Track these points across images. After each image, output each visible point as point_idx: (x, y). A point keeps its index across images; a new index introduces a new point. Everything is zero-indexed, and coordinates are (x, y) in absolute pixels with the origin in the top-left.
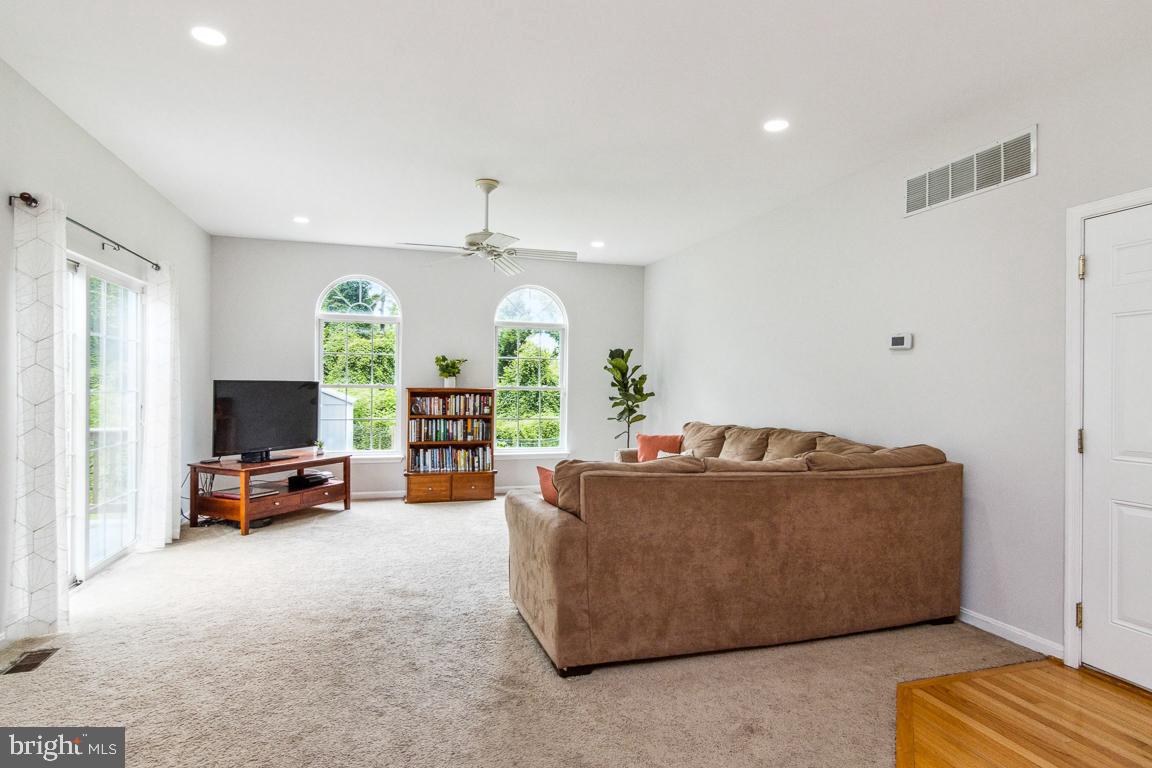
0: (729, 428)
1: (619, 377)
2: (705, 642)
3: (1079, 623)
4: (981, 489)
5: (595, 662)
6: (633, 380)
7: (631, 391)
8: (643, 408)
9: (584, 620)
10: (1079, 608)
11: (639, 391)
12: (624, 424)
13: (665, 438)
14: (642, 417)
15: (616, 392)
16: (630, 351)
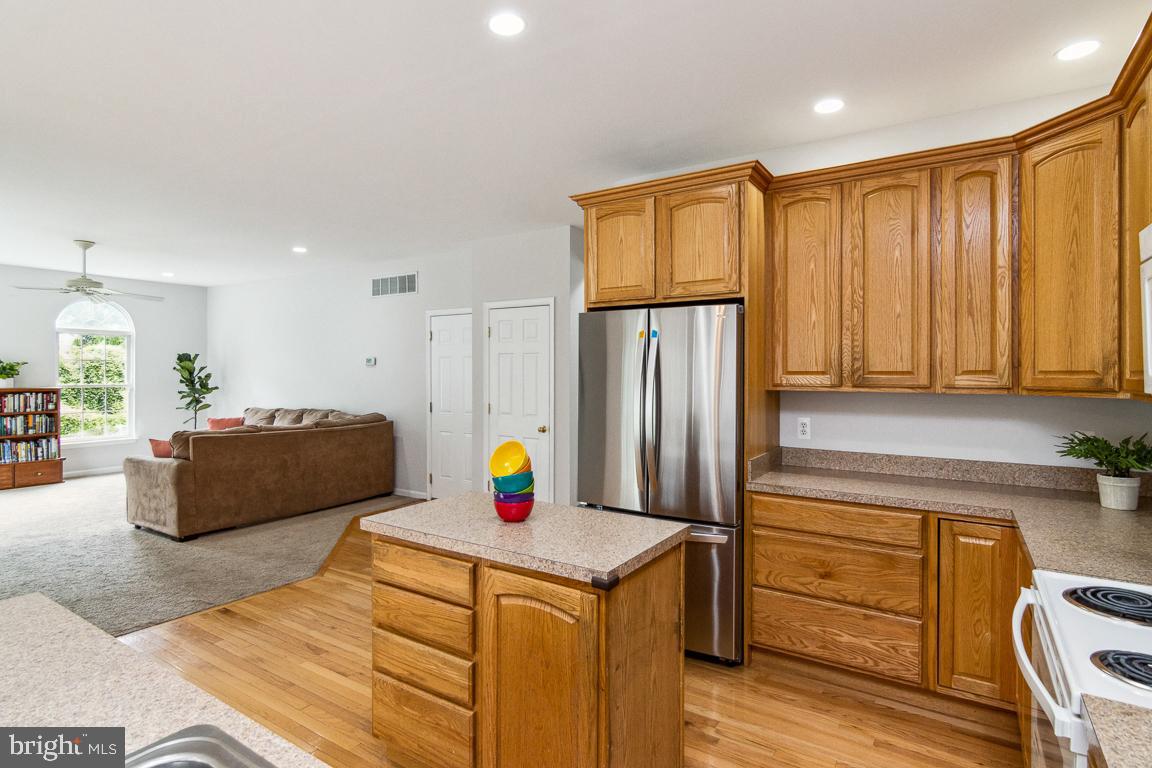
0: (278, 410)
1: (186, 375)
2: (263, 516)
3: (431, 482)
4: (403, 431)
5: (201, 531)
6: (200, 378)
7: (198, 386)
8: (208, 398)
9: (193, 511)
10: (431, 476)
11: (204, 385)
12: (191, 412)
13: (229, 420)
14: (208, 406)
15: (184, 388)
16: (197, 355)
